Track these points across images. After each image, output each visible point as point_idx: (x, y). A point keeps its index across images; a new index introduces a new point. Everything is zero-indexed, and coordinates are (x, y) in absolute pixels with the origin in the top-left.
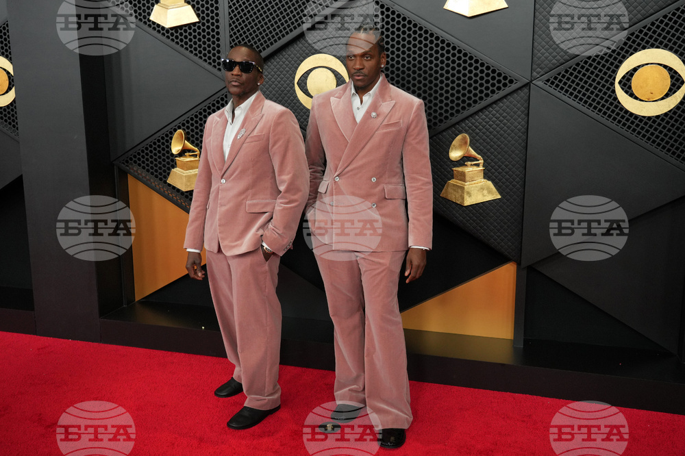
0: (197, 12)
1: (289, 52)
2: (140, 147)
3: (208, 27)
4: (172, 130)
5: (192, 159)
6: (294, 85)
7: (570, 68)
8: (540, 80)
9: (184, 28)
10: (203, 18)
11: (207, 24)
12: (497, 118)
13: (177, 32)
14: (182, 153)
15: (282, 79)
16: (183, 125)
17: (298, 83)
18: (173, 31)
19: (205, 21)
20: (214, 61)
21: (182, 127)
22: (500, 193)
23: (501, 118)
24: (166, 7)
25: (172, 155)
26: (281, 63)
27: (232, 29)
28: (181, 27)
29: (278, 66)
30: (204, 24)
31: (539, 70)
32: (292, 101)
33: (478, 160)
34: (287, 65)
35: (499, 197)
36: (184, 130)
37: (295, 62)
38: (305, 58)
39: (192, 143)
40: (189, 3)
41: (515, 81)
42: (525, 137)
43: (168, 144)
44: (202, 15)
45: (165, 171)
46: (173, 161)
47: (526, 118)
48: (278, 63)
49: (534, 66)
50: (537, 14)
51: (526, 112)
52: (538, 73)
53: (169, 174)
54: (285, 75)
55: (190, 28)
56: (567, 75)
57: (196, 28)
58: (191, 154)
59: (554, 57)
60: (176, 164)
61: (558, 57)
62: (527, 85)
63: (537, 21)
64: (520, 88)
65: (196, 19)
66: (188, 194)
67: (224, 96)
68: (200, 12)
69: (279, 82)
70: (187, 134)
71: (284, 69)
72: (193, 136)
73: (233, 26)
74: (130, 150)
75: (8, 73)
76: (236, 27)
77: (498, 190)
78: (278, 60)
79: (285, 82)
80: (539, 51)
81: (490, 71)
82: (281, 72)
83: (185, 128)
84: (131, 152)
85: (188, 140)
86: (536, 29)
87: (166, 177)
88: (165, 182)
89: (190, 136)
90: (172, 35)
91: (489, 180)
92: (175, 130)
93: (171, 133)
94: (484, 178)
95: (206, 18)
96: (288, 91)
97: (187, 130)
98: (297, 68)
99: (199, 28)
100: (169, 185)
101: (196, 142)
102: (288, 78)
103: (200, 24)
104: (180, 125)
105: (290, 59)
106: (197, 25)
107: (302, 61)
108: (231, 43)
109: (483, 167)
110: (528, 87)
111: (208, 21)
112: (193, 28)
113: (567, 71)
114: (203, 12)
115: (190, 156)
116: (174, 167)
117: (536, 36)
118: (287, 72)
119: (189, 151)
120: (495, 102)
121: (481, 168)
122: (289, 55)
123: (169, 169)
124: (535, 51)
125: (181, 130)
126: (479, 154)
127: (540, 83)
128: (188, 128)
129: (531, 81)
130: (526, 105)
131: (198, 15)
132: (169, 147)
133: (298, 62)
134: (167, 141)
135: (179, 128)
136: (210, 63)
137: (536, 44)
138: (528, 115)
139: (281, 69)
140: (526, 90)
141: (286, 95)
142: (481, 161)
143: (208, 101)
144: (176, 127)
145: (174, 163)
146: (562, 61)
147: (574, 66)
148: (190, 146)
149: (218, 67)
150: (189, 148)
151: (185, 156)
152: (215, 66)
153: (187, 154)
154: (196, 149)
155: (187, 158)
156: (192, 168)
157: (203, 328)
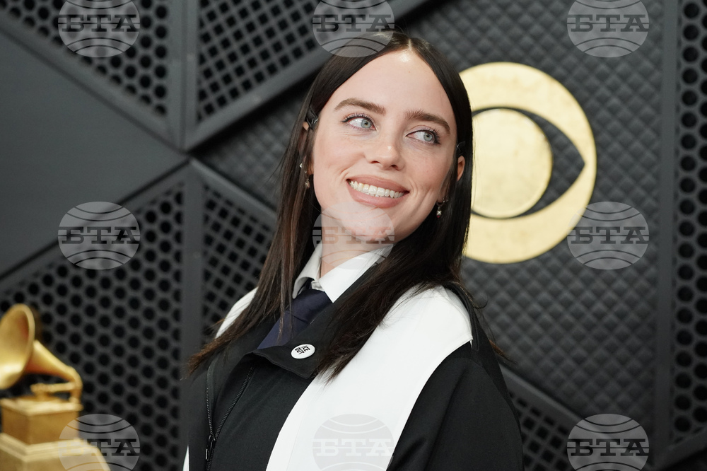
5: (55, 406)
14: (22, 385)
16: (34, 289)
20: (145, 82)
21: (29, 298)
36: (34, 306)
39: (59, 351)
58: (50, 388)
67: (171, 199)
70: (43, 320)
72: (61, 329)
83: (38, 299)
85: (45, 339)
89: (51, 329)
97: (43, 309)
101: (72, 347)
104: (24, 290)
108: (201, 24)
115: (49, 395)
119: (50, 377)
128: (48, 300)
135: (20, 299)
136: (131, 89)
144: (10, 298)
148: (49, 360)
149: (156, 101)
150: (47, 368)
151: (33, 396)
152: (146, 99)
153: (39, 388)
154: (70, 371)
155: (37, 406)
156: (53, 437)
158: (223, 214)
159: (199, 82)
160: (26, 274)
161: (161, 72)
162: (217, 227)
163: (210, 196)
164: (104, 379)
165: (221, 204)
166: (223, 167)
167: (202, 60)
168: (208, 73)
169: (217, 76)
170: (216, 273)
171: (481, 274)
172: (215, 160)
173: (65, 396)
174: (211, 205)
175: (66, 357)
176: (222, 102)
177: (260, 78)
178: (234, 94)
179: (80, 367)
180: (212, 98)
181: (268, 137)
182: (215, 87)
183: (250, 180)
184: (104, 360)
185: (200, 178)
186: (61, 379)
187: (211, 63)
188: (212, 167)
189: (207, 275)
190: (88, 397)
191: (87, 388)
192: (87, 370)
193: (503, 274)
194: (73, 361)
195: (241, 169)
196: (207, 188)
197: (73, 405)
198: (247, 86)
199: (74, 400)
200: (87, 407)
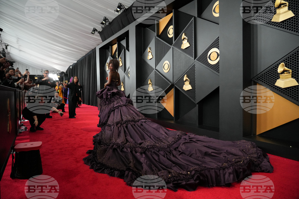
2: (263, 72)
4: (279, 64)
9: (287, 21)
10: (297, 14)
13: (283, 23)
14: (283, 72)
16: (284, 61)
18: (282, 23)
24: (279, 14)
25: (278, 74)
28: (285, 21)
30: (297, 17)
36: (284, 63)
39: (288, 68)
40: (290, 10)
43: (276, 70)
45: (274, 81)
46: (278, 76)
53: (276, 82)
55: (290, 20)
57: (293, 19)
58: (287, 72)
60: (279, 77)
65: (293, 15)
66: (285, 90)
70: (286, 64)
74: (259, 74)
75: (217, 53)
83: (285, 62)
84: (259, 75)
85: (286, 66)
87: (274, 83)
88: (274, 85)
89: (287, 65)
90: (281, 25)
92: (280, 64)
93: (278, 65)
97: (286, 63)
100: (276, 86)
103: (295, 17)
104: (283, 61)
112: (291, 19)
114: (297, 12)
115: (287, 73)
116: (278, 79)
123: (276, 80)
125: (283, 63)
131: (294, 14)
132: (277, 71)
134: (276, 68)
135: (282, 62)
144: (281, 62)
145: (278, 77)
148: (286, 69)
151: (285, 73)
153: (285, 72)
154: (290, 70)
155: (286, 74)
156: (288, 78)
157: (291, 147)
160: (283, 59)
164: (295, 70)
179: (292, 69)
184: (295, 68)
186: (288, 71)
191: (293, 72)
194: (290, 68)
199: (291, 73)
200: (292, 74)
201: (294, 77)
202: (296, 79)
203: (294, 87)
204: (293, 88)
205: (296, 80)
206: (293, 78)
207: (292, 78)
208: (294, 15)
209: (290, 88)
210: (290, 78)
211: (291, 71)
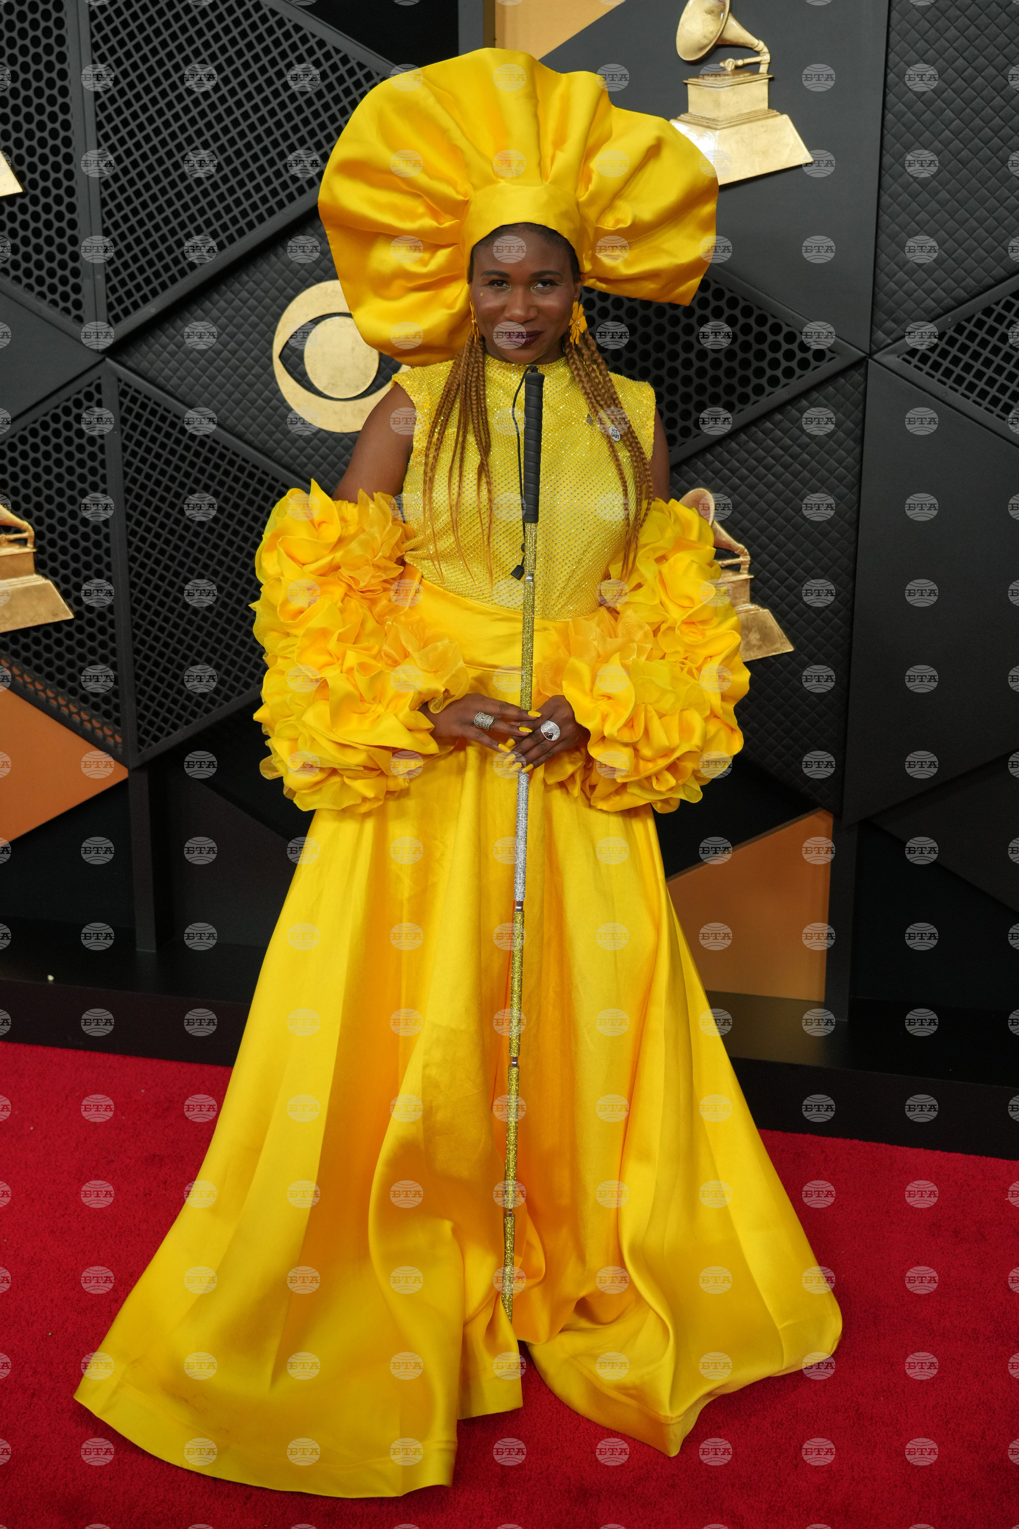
0: (18, 168)
1: (258, 276)
3: (47, 208)
5: (15, 550)
6: (270, 359)
7: (968, 320)
8: (892, 352)
10: (33, 184)
11: (43, 200)
12: (785, 449)
15: (240, 344)
17: (281, 356)
19: (38, 192)
20: (65, 297)
22: (793, 640)
23: (796, 449)
26: (237, 302)
27: (110, 214)
29: (230, 312)
30: (35, 201)
31: (890, 324)
32: (268, 401)
33: (738, 556)
34: (252, 309)
35: (790, 649)
37: (274, 300)
38: (298, 291)
39: (15, 508)
41: (829, 355)
42: (855, 498)
44: (29, 176)
47: (858, 449)
48: (230, 302)
49: (881, 316)
50: (887, 179)
51: (858, 432)
52: (888, 333)
54: (247, 335)
55: (0, 210)
56: (962, 339)
57: (15, 209)
58: (10, 537)
59: (929, 292)
61: (940, 292)
62: (860, 364)
63: (886, 199)
64: (842, 373)
65: (14, 187)
66: (7, 639)
67: (92, 389)
68: (24, 168)
69: (233, 353)
71: (246, 318)
73: (111, 205)
76: (119, 207)
77: (786, 630)
78: (229, 295)
79: (248, 352)
80: (891, 276)
81: (766, 329)
82: (239, 327)
86: (885, 218)
89: (8, 491)
91: (763, 606)
94: (753, 600)
95: (42, 184)
96: (258, 377)
98: (277, 317)
99: (23, 209)
101: (24, 506)
102: (255, 343)
103: (27, 200)
105: (259, 293)
106: (19, 201)
107: (290, 299)
109: (750, 571)
110: (862, 370)
111: (46, 192)
112: (8, 209)
113: (960, 329)
114: (32, 168)
115: (11, 542)
117: (883, 238)
118: (254, 326)
119: (9, 528)
120: (780, 408)
121: (745, 576)
122: (257, 284)
124: (882, 277)
126: (739, 540)
127: (891, 360)
128: (2, 468)
129: (871, 355)
130: (858, 414)
131: (20, 177)
133: (282, 300)
136: (54, 303)
137: (883, 257)
138: (861, 440)
139: (238, 320)
140: (857, 376)
141: (251, 385)
142: (745, 559)
143: (54, 401)
146: (949, 302)
147: (979, 315)
149: (74, 312)
150: (8, 522)
152: (67, 311)
154: (25, 524)
156: (16, 573)
157: (51, 978)
158: (134, 400)
159: (108, 297)
161: (77, 289)
162: (129, 410)
163: (122, 385)
164: (51, 529)
165: (131, 392)
166: (130, 363)
167: (108, 279)
168: (113, 290)
169: (121, 292)
170: (131, 446)
171: (330, 442)
172: (125, 358)
173: (23, 542)
174: (124, 393)
175: (20, 512)
176: (126, 312)
177: (154, 293)
178: (136, 305)
179: (32, 520)
180: (118, 309)
181: (164, 339)
182: (120, 301)
183: (152, 374)
184: (50, 514)
185: (114, 372)
186: (19, 530)
187: (115, 281)
188: (123, 365)
189: (125, 448)
190: (39, 542)
191: (39, 535)
192: (37, 522)
193: (346, 441)
194: (26, 515)
195: (145, 365)
196: (120, 380)
197: (29, 549)
198: (145, 299)
199: (30, 545)
200: (40, 550)
201: (46, 571)
202: (58, 579)
203: (51, 629)
204: (47, 635)
205: (57, 585)
206: (46, 576)
207: (37, 572)
208: (17, 188)
209: (34, 634)
210: (29, 573)
211: (29, 533)
